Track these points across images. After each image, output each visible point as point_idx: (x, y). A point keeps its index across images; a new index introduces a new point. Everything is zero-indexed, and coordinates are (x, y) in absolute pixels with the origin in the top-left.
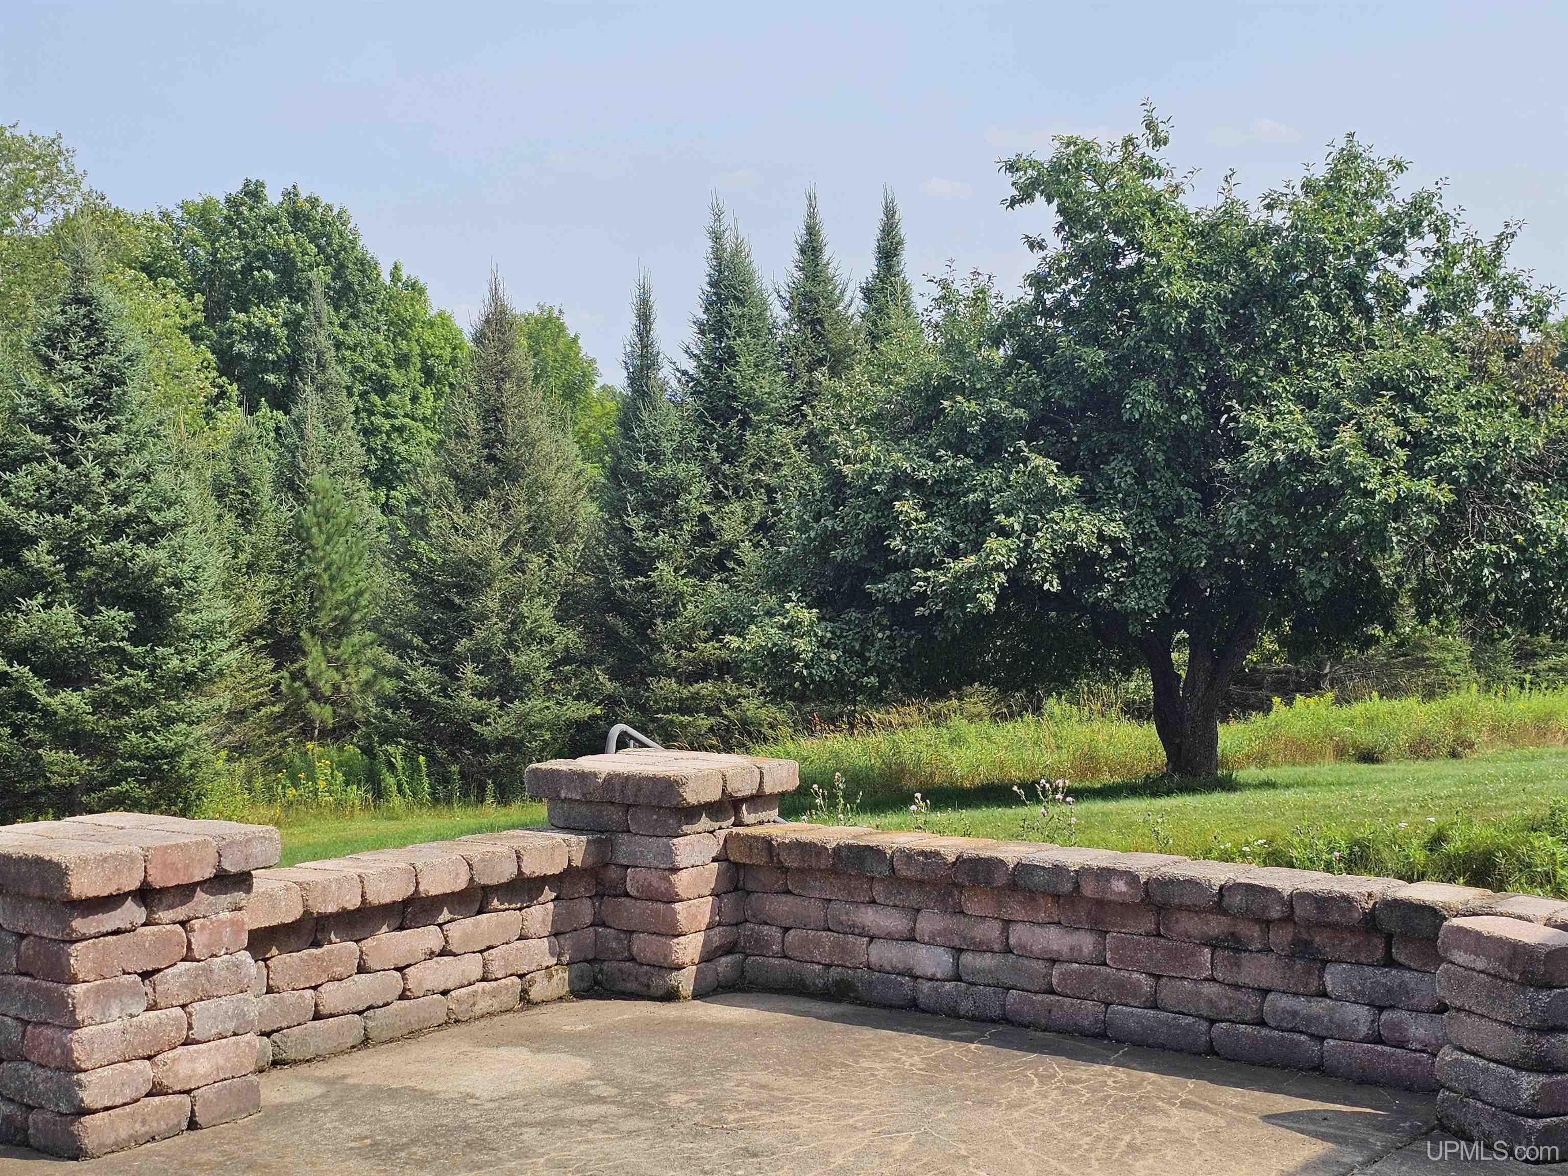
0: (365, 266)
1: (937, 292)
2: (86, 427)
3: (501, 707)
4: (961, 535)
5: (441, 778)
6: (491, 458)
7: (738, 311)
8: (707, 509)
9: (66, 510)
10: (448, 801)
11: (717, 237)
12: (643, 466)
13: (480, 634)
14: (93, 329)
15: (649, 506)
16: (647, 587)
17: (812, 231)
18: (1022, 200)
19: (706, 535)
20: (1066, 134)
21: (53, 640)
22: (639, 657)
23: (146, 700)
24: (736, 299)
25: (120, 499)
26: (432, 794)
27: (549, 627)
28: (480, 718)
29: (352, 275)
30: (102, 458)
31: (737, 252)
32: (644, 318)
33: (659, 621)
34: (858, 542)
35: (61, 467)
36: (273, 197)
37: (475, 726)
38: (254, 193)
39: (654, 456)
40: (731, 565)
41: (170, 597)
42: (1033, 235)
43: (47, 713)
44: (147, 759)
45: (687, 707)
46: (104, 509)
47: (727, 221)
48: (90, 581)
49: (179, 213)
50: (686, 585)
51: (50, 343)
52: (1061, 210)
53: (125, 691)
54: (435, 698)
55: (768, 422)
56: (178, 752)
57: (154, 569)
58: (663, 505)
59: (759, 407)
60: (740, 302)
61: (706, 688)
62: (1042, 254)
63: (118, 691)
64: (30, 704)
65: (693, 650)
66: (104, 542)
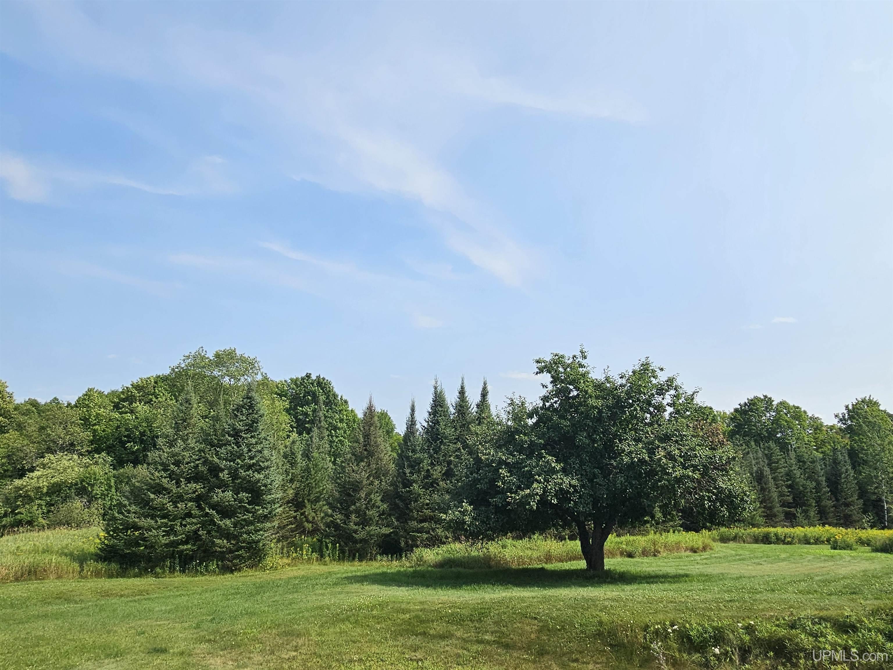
0: (335, 396)
1: (509, 402)
2: (245, 436)
3: (362, 528)
4: (522, 482)
5: (342, 551)
6: (366, 450)
7: (440, 409)
8: (429, 468)
9: (234, 461)
10: (343, 560)
11: (436, 388)
12: (410, 454)
13: (358, 505)
14: (251, 407)
15: (411, 466)
16: (409, 492)
17: (462, 388)
18: (540, 373)
19: (428, 475)
20: (555, 353)
21: (224, 503)
22: (405, 514)
23: (252, 523)
24: (440, 405)
25: (251, 458)
26: (339, 557)
27: (379, 503)
28: (355, 532)
29: (331, 398)
30: (248, 445)
31: (441, 393)
32: (413, 410)
33: (412, 503)
34: (486, 483)
35: (235, 447)
36: (314, 377)
37: (354, 534)
38: (308, 376)
39: (414, 451)
40: (435, 485)
41: (263, 490)
42: (544, 384)
43: (219, 527)
44: (248, 543)
45: (420, 531)
46: (246, 461)
47: (439, 383)
48: (239, 484)
49: (289, 381)
50: (421, 491)
51: (237, 410)
52: (552, 377)
53: (245, 520)
54: (342, 525)
55: (448, 442)
56: (259, 541)
57: (259, 481)
58: (416, 466)
59: (446, 438)
60: (441, 407)
61: (426, 525)
62: (547, 389)
63: (242, 520)
64: (214, 524)
65: (422, 512)
66: (245, 472)
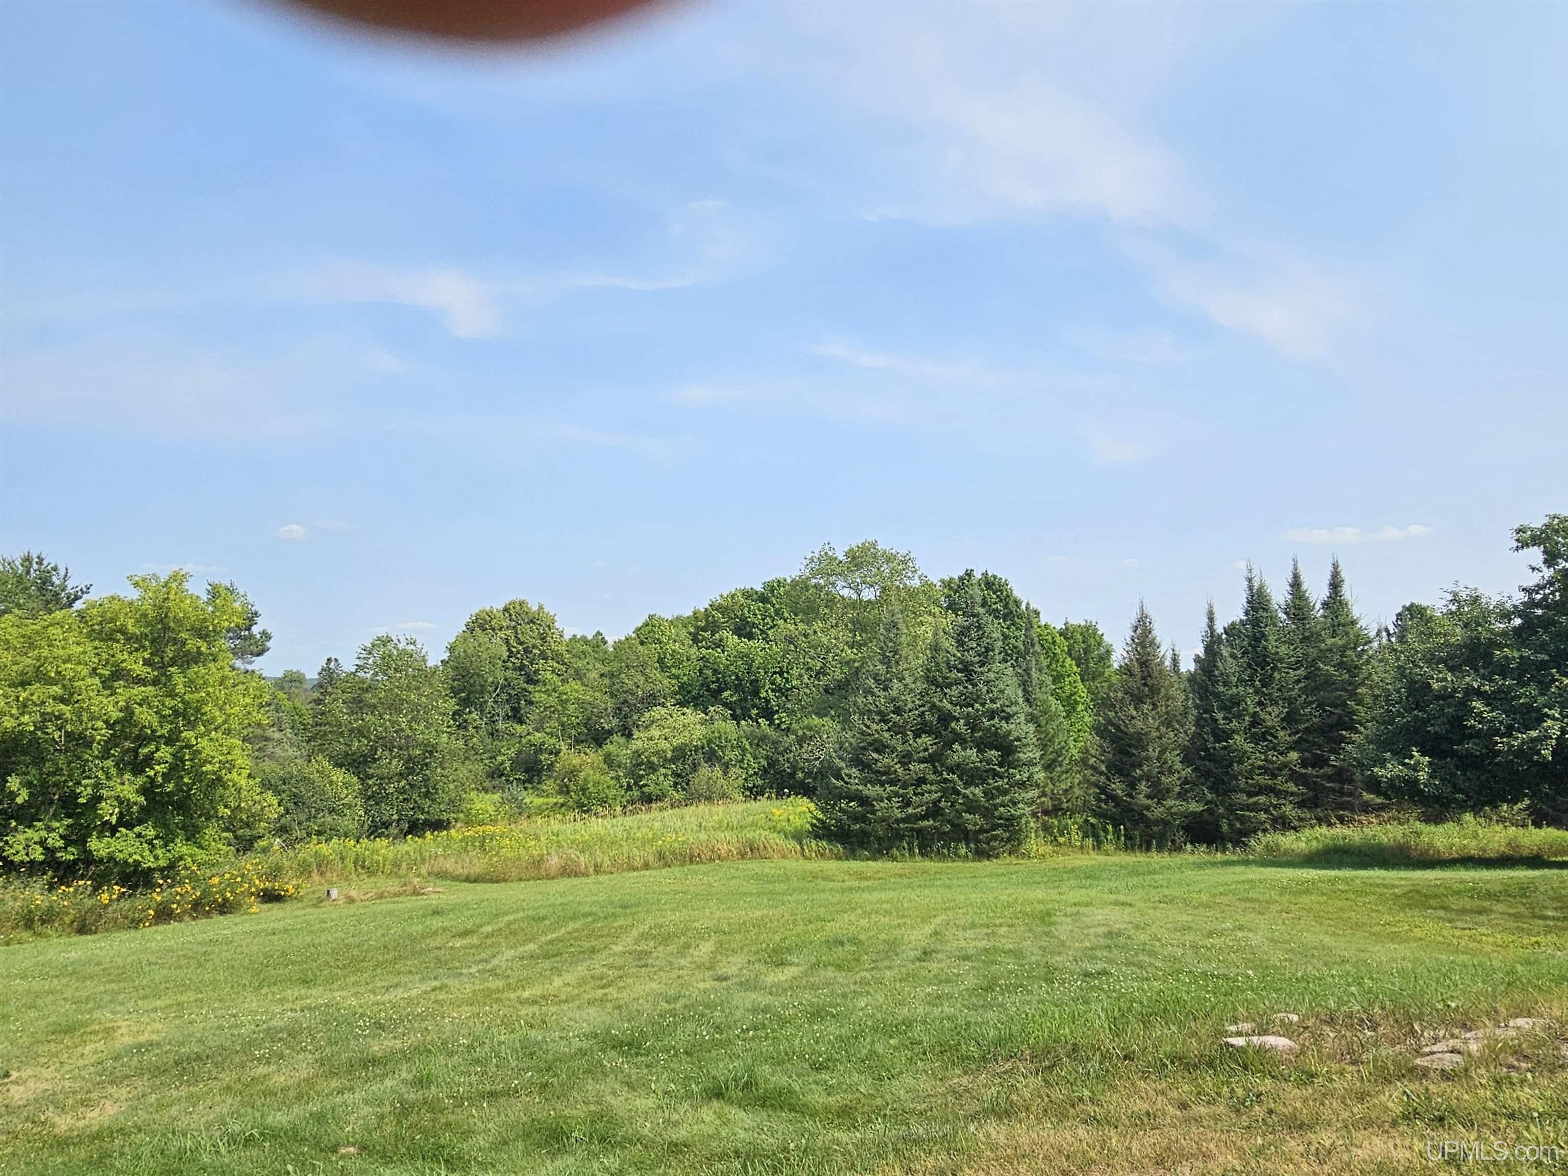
1: (1450, 597)
2: (979, 670)
3: (1158, 803)
4: (1514, 719)
5: (1128, 837)
6: (1145, 685)
7: (1265, 614)
8: (1258, 709)
9: (972, 706)
10: (1132, 848)
11: (1250, 580)
12: (1221, 689)
13: (1145, 768)
14: (979, 628)
15: (1223, 708)
16: (1225, 748)
17: (1296, 576)
18: (1523, 547)
19: (1256, 721)
20: (1552, 513)
21: (967, 764)
22: (1223, 782)
23: (1005, 792)
24: (1263, 609)
25: (993, 701)
26: (1125, 844)
27: (1179, 766)
28: (1148, 808)
30: (987, 682)
31: (1261, 587)
32: (1211, 619)
33: (1235, 765)
35: (970, 687)
36: (978, 575)
37: (1145, 812)
39: (1225, 684)
40: (1269, 738)
41: (1016, 746)
42: (1534, 565)
43: (965, 796)
44: (1007, 820)
45: (1255, 808)
46: (987, 706)
47: (1254, 573)
48: (980, 737)
50: (1248, 747)
51: (962, 633)
52: (1545, 552)
53: (997, 788)
54: (1124, 798)
55: (1285, 668)
56: (1020, 817)
57: (1010, 732)
58: (1232, 708)
59: (1281, 660)
60: (1265, 610)
61: (1262, 799)
62: (1542, 574)
63: (994, 788)
64: (958, 793)
65: (1253, 779)
66: (989, 720)
